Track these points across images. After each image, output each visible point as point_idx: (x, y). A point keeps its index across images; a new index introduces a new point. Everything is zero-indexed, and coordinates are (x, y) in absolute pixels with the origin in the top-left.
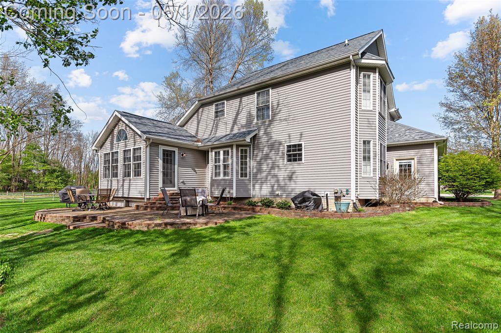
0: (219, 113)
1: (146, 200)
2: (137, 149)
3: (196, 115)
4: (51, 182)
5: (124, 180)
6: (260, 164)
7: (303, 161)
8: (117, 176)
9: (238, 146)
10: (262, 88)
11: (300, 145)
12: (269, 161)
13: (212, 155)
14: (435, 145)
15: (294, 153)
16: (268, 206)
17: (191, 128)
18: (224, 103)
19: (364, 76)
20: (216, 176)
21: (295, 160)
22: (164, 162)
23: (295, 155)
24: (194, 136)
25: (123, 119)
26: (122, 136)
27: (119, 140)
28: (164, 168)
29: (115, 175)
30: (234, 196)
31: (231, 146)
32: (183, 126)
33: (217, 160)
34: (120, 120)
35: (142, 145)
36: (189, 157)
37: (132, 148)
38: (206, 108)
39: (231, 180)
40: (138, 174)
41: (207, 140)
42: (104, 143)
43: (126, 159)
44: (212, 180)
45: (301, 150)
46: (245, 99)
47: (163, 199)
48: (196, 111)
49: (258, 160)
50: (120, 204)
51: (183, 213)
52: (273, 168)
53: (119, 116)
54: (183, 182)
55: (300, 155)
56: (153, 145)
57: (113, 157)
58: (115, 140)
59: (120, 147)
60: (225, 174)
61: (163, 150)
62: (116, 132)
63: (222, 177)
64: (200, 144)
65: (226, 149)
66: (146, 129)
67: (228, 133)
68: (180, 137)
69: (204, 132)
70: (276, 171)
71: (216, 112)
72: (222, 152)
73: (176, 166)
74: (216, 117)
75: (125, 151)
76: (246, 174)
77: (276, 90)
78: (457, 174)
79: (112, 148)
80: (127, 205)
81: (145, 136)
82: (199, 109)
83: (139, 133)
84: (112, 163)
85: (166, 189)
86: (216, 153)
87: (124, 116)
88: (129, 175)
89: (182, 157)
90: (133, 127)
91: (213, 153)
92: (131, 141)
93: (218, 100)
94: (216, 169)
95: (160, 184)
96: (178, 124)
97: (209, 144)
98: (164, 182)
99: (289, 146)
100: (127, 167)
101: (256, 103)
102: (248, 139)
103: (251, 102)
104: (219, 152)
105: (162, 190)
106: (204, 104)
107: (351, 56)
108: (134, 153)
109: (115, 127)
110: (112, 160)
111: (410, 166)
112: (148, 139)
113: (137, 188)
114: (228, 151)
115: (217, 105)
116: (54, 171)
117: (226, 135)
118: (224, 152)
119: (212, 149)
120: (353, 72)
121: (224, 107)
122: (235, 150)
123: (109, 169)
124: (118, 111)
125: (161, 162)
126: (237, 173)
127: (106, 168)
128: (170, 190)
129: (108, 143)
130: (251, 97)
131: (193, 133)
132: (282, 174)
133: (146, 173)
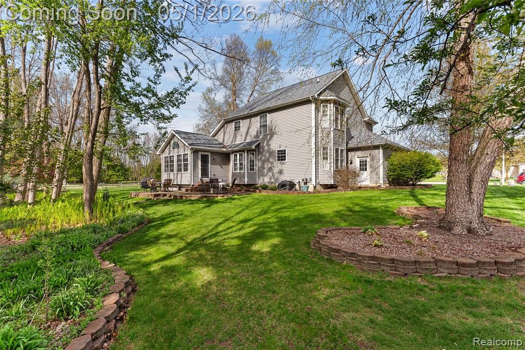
0: (237, 128)
1: (191, 186)
2: (186, 154)
3: (223, 129)
4: (114, 175)
5: (177, 174)
6: (263, 163)
7: (286, 161)
8: (173, 171)
9: (248, 151)
10: (263, 113)
11: (285, 151)
12: (268, 162)
13: (232, 157)
14: (381, 148)
15: (282, 156)
16: (265, 189)
17: (220, 137)
18: (240, 122)
19: (323, 106)
20: (235, 170)
21: (282, 160)
22: (202, 162)
23: (282, 157)
24: (221, 144)
25: (177, 135)
26: (176, 146)
27: (174, 148)
28: (202, 166)
29: (172, 170)
30: (246, 183)
31: (244, 151)
32: (215, 136)
33: (235, 160)
34: (175, 135)
35: (189, 152)
36: (218, 158)
37: (182, 154)
38: (229, 125)
39: (244, 173)
40: (186, 170)
41: (229, 146)
42: (164, 150)
43: (179, 160)
44: (233, 173)
45: (285, 153)
46: (253, 119)
47: (201, 185)
48: (223, 126)
49: (262, 161)
50: (175, 189)
51: (212, 192)
53: (174, 133)
54: (214, 175)
55: (285, 156)
56: (195, 152)
57: (170, 159)
58: (171, 148)
59: (175, 153)
60: (241, 169)
61: (201, 155)
62: (172, 142)
63: (238, 171)
64: (224, 149)
65: (241, 153)
66: (190, 142)
67: (242, 142)
68: (212, 146)
69: (228, 142)
71: (235, 128)
72: (238, 155)
73: (209, 165)
74: (236, 130)
75: (178, 155)
76: (253, 169)
77: (271, 115)
78: (396, 167)
79: (169, 154)
80: (180, 190)
81: (190, 147)
82: (225, 124)
83: (187, 145)
84: (170, 163)
85: (203, 179)
86: (235, 155)
87: (178, 133)
88: (181, 171)
89: (213, 159)
90: (183, 141)
91: (233, 155)
92: (182, 149)
93: (236, 120)
94: (235, 166)
95: (200, 176)
96: (211, 135)
97: (230, 149)
98: (202, 175)
99: (278, 151)
100: (179, 165)
101: (259, 122)
102: (253, 147)
103: (256, 122)
104: (237, 155)
105: (201, 180)
106: (228, 122)
107: (310, 98)
108: (184, 157)
109: (171, 140)
110: (170, 161)
111: (366, 161)
112: (192, 149)
113: (186, 178)
114: (242, 154)
115: (235, 123)
116: (116, 166)
117: (242, 143)
118: (240, 154)
119: (233, 152)
120: (313, 106)
121: (240, 124)
122: (246, 154)
123: (168, 167)
124: (173, 131)
125: (200, 162)
126: (248, 168)
127: (166, 166)
128: (206, 180)
129: (167, 150)
130: (256, 118)
131: (221, 142)
132: (276, 170)
133: (191, 170)
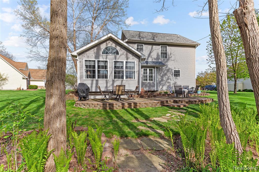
0: (139, 49)
2: (130, 62)
6: (162, 77)
7: (180, 77)
10: (163, 45)
11: (179, 71)
12: (166, 76)
13: (142, 70)
15: (177, 74)
18: (142, 45)
20: (144, 81)
21: (177, 76)
26: (112, 51)
27: (106, 53)
30: (156, 90)
31: (154, 67)
33: (145, 73)
37: (124, 61)
39: (154, 83)
43: (117, 67)
44: (142, 83)
45: (179, 73)
46: (154, 47)
49: (161, 76)
52: (168, 79)
57: (98, 63)
59: (109, 59)
63: (148, 81)
70: (169, 81)
72: (148, 70)
75: (115, 62)
77: (169, 47)
79: (97, 58)
83: (140, 54)
88: (120, 78)
90: (133, 49)
99: (175, 71)
103: (159, 49)
104: (146, 69)
108: (126, 65)
114: (152, 69)
115: (138, 45)
118: (150, 70)
119: (142, 67)
121: (142, 47)
122: (155, 70)
123: (93, 73)
129: (91, 53)
133: (139, 78)
